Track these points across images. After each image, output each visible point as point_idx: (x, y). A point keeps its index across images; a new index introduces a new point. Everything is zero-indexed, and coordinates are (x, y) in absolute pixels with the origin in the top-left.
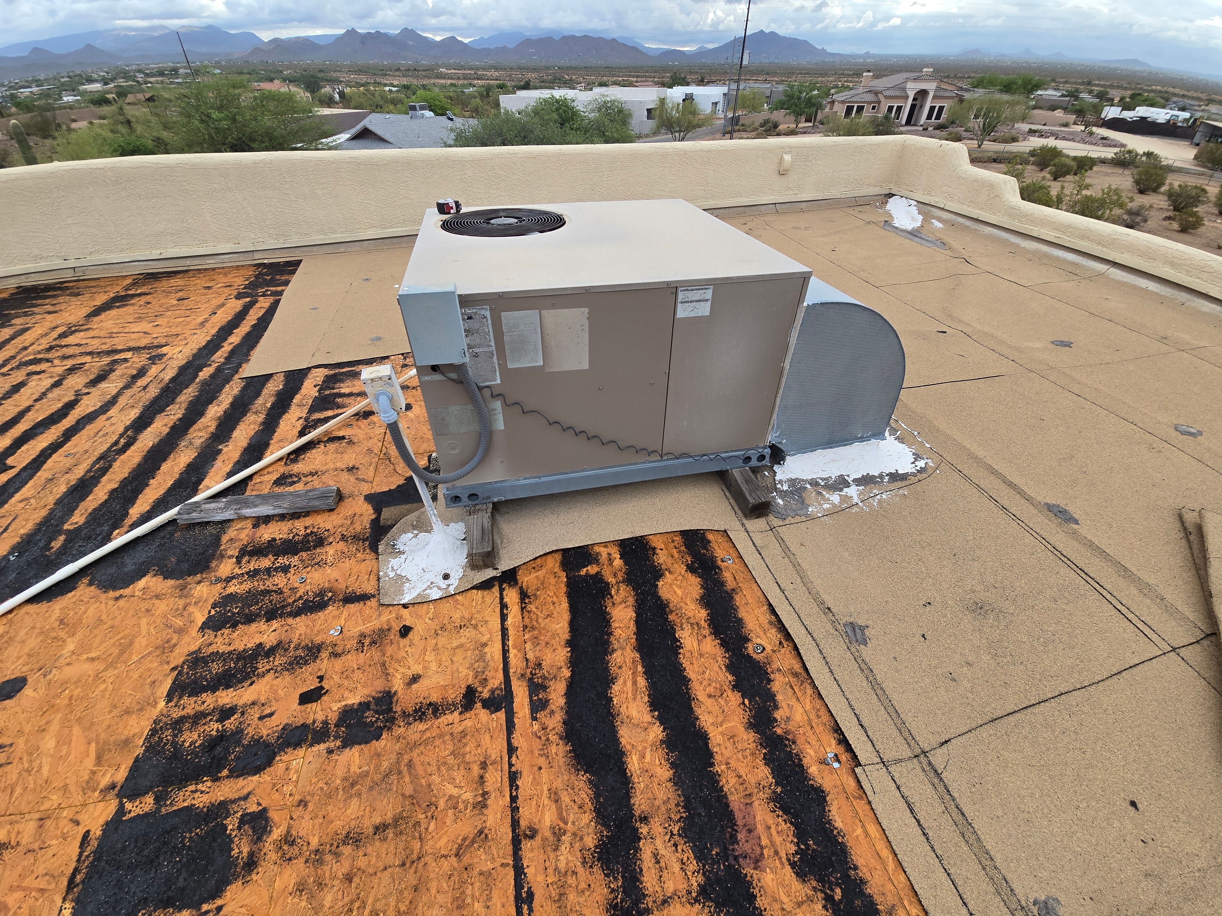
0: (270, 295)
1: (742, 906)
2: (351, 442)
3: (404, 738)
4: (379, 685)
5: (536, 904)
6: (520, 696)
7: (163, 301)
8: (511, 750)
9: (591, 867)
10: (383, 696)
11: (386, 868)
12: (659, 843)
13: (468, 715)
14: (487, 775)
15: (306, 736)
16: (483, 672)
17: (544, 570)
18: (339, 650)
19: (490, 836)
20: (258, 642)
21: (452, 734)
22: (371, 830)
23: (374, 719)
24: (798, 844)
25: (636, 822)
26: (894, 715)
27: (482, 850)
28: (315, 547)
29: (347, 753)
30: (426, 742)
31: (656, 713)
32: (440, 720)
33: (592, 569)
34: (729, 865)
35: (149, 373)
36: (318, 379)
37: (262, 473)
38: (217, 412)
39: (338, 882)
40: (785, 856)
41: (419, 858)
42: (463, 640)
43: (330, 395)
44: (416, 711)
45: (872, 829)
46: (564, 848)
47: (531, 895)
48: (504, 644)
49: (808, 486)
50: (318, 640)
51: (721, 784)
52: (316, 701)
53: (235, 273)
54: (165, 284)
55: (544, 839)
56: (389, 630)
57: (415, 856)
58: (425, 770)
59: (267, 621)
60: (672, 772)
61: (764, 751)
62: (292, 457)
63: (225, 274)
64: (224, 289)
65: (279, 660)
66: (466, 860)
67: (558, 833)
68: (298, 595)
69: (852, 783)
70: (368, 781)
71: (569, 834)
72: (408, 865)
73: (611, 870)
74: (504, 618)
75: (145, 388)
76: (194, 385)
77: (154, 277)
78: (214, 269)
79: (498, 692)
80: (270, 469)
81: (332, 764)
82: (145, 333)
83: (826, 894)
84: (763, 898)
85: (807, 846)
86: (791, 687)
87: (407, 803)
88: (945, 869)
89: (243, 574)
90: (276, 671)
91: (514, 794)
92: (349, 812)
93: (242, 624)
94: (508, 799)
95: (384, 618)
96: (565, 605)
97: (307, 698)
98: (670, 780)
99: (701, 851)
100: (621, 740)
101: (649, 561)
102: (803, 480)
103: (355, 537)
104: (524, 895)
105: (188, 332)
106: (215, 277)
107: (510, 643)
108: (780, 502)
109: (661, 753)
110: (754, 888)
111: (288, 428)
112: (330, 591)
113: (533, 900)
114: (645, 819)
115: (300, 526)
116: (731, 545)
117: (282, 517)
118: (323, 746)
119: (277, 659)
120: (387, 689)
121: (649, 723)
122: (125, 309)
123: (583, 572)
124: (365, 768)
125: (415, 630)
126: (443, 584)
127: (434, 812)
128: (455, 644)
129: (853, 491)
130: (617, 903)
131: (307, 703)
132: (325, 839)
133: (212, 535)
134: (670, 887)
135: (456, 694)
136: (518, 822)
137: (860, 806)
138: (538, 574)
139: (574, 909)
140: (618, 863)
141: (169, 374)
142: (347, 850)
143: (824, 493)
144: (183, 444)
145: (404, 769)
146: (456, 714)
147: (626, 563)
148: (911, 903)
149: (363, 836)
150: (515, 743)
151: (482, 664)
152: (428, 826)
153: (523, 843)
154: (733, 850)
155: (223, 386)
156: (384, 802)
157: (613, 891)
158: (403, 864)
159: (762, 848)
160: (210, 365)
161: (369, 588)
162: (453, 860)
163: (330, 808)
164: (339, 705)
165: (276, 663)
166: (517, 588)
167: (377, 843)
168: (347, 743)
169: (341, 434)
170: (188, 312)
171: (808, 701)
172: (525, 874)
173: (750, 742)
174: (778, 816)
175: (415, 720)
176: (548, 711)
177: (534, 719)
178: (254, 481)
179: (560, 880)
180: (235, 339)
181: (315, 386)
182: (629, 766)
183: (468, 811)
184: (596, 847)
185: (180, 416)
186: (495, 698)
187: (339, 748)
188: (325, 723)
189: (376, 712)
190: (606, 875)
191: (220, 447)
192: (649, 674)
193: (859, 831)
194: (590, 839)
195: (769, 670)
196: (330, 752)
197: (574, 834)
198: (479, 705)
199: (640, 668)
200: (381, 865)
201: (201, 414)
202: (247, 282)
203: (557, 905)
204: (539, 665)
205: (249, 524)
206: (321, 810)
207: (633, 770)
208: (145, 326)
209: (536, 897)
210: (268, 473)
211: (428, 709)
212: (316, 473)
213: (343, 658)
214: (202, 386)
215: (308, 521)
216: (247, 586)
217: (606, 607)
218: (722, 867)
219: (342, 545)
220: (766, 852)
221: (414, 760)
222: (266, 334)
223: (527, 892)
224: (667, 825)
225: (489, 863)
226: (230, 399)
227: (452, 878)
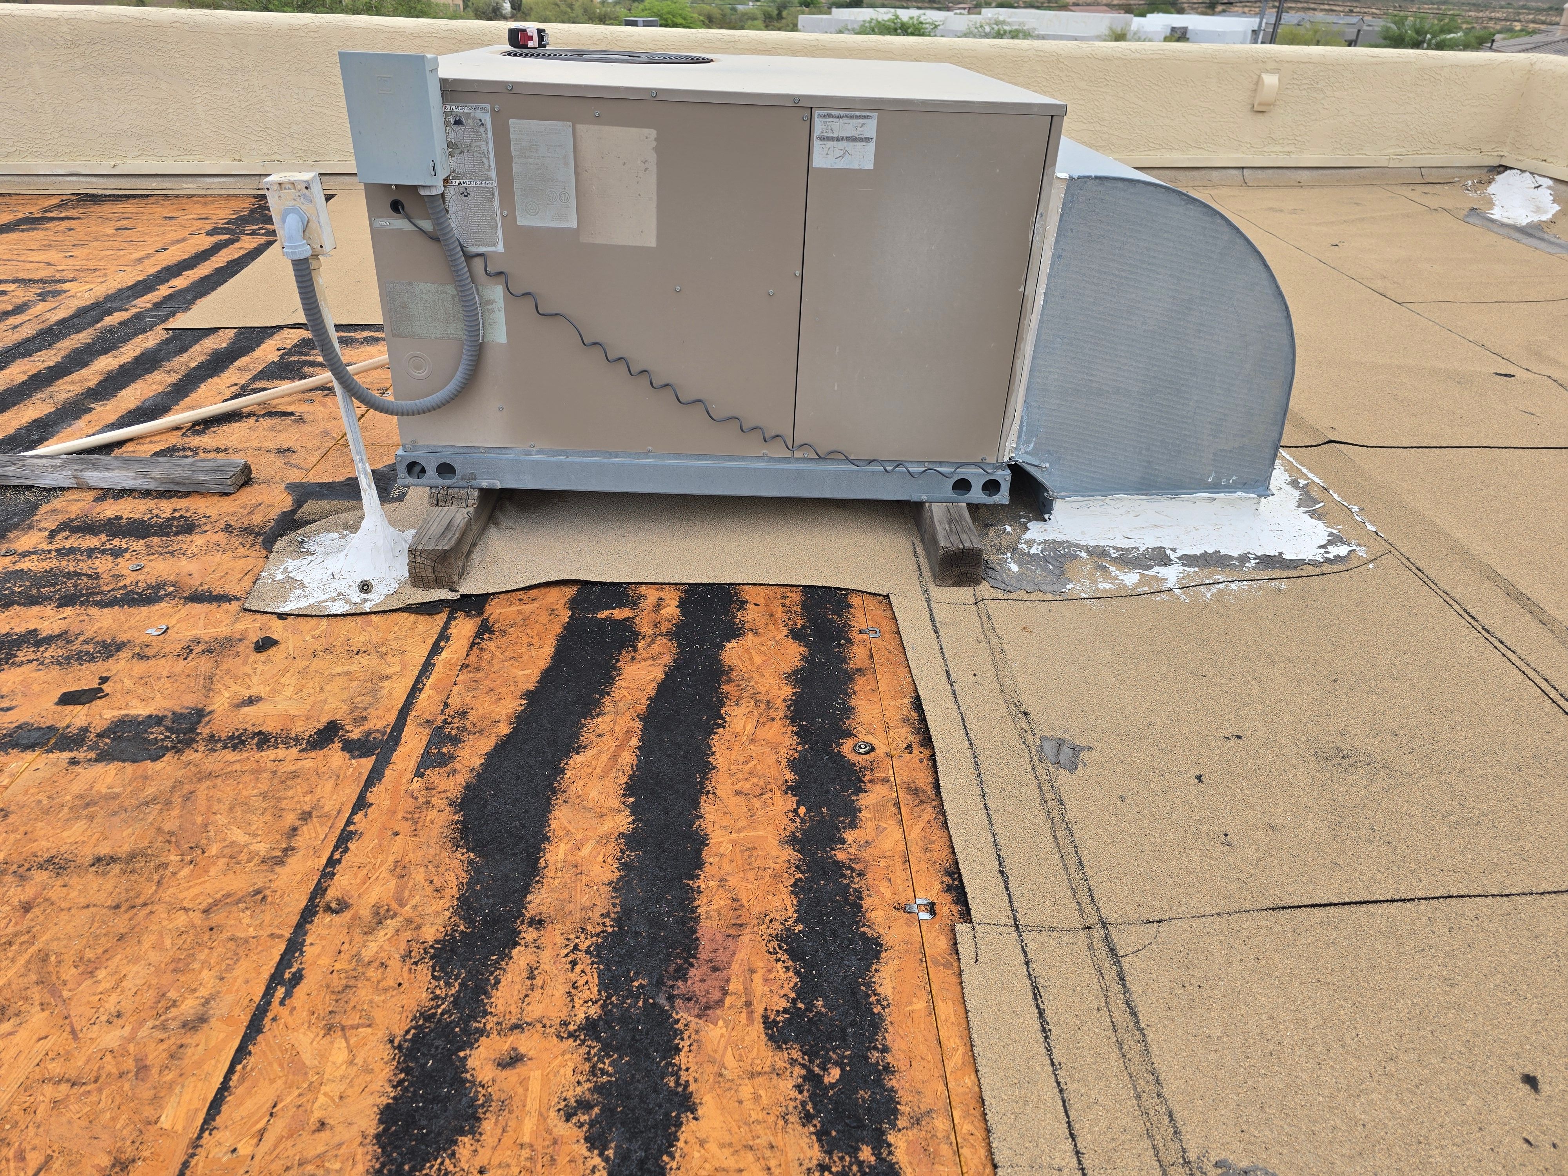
0: (263, 235)
1: (648, 1056)
2: (301, 420)
3: (196, 766)
4: (188, 701)
5: (300, 991)
6: (410, 745)
7: (94, 228)
8: (361, 804)
9: (416, 963)
10: (190, 713)
11: (88, 906)
12: (546, 956)
13: (313, 754)
14: (305, 828)
15: (48, 740)
16: (365, 709)
17: (536, 604)
18: (150, 652)
19: (270, 899)
20: (32, 627)
21: (274, 773)
22: (89, 859)
23: (161, 737)
24: (794, 1001)
25: (522, 922)
26: (1073, 867)
27: (248, 912)
28: (176, 534)
29: (100, 767)
30: (229, 775)
31: (632, 799)
32: (263, 753)
33: (619, 614)
34: (654, 1005)
35: (31, 311)
36: (288, 341)
37: (141, 441)
38: (110, 364)
39: (9, 908)
40: (761, 1011)
41: (145, 904)
42: (354, 668)
43: (298, 362)
44: (232, 738)
45: (947, 1010)
46: (382, 935)
47: (298, 978)
48: (418, 680)
49: (1084, 555)
50: (123, 637)
51: (696, 903)
52: (84, 704)
53: (223, 203)
54: (107, 209)
55: (356, 917)
56: (240, 640)
57: (140, 901)
58: (209, 807)
59: (57, 607)
60: (617, 874)
61: (799, 876)
62: (197, 428)
63: (205, 204)
64: (194, 222)
65: (51, 652)
66: (216, 918)
67: (380, 916)
68: (121, 584)
69: (943, 943)
70: (114, 805)
71: (401, 919)
72: (123, 909)
73: (446, 973)
74: (436, 649)
75: (15, 327)
76: (91, 331)
77: (94, 199)
78: (190, 197)
79: (378, 735)
80: (157, 438)
81: (70, 777)
82: (48, 264)
83: (810, 1071)
84: (691, 1055)
85: (810, 1007)
86: (898, 805)
87: (160, 839)
88: (1058, 1083)
89: (49, 551)
90: (42, 663)
91: (337, 856)
92: (65, 834)
93: (19, 604)
94: (324, 861)
95: (240, 626)
96: (549, 649)
97: (68, 699)
98: (610, 884)
99: (614, 979)
100: (551, 822)
101: (727, 615)
102: (1077, 546)
103: (246, 529)
104: (287, 976)
105: (113, 268)
106: (186, 207)
107: (429, 682)
108: (1014, 568)
109: (613, 848)
110: (682, 1039)
111: (209, 394)
112: (173, 586)
113: (298, 983)
114: (538, 923)
115: (166, 508)
116: (888, 614)
117: (146, 494)
118: (66, 755)
119: (50, 650)
120: (200, 706)
121: (612, 810)
122: (31, 234)
123: (603, 614)
124: (117, 790)
125: (282, 647)
126: (356, 596)
127: (198, 856)
128: (338, 670)
129: (1171, 574)
130: (435, 1014)
131: (69, 704)
132: (15, 857)
133: (27, 502)
134: (534, 1011)
135: (305, 728)
136: (326, 890)
137: (941, 977)
138: (524, 607)
139: (359, 1007)
140: (464, 967)
141: (62, 314)
142: (40, 877)
143: (1112, 568)
144: (39, 396)
145: (177, 800)
146: (295, 750)
147: (683, 613)
148: (966, 1115)
149: (72, 864)
150: (370, 797)
151: (368, 699)
152: (180, 870)
153: (321, 914)
154: (672, 987)
155: (135, 335)
156: (124, 834)
157: (437, 997)
158: (117, 907)
159: (725, 993)
160: (127, 310)
161: (233, 588)
162: (197, 918)
163: (40, 825)
164: (116, 713)
165: (46, 655)
166: (478, 620)
167: (90, 876)
168: (103, 757)
169: (290, 409)
170: (126, 244)
171: (917, 829)
172: (302, 952)
173: (779, 860)
174: (778, 960)
175: (225, 747)
176: (448, 769)
177: (419, 774)
178: (124, 449)
179: (354, 970)
180: (180, 282)
181: (278, 350)
182: (548, 856)
183: (252, 864)
184: (437, 941)
185: (51, 364)
186: (368, 741)
187: (90, 760)
188: (85, 730)
189: (168, 729)
190: (434, 977)
191: (92, 406)
192: (644, 749)
193: (920, 1005)
194: (433, 930)
195: (868, 778)
196: (74, 762)
197: (409, 921)
198: (337, 745)
199: (634, 742)
200: (83, 901)
201: (85, 364)
202: (234, 216)
203: (334, 997)
204: (463, 714)
205: (90, 496)
206: (26, 824)
207: (552, 860)
208: (53, 256)
209: (305, 981)
210: (151, 442)
211: (253, 738)
212: (226, 450)
213: (151, 662)
214: (101, 333)
215: (182, 503)
216: (47, 565)
217: (618, 661)
218: (640, 1004)
219: (221, 537)
220: (728, 1000)
221: (198, 793)
222: (232, 281)
223: (294, 974)
224: (572, 936)
225: (251, 929)
226: (138, 352)
227: (184, 936)
